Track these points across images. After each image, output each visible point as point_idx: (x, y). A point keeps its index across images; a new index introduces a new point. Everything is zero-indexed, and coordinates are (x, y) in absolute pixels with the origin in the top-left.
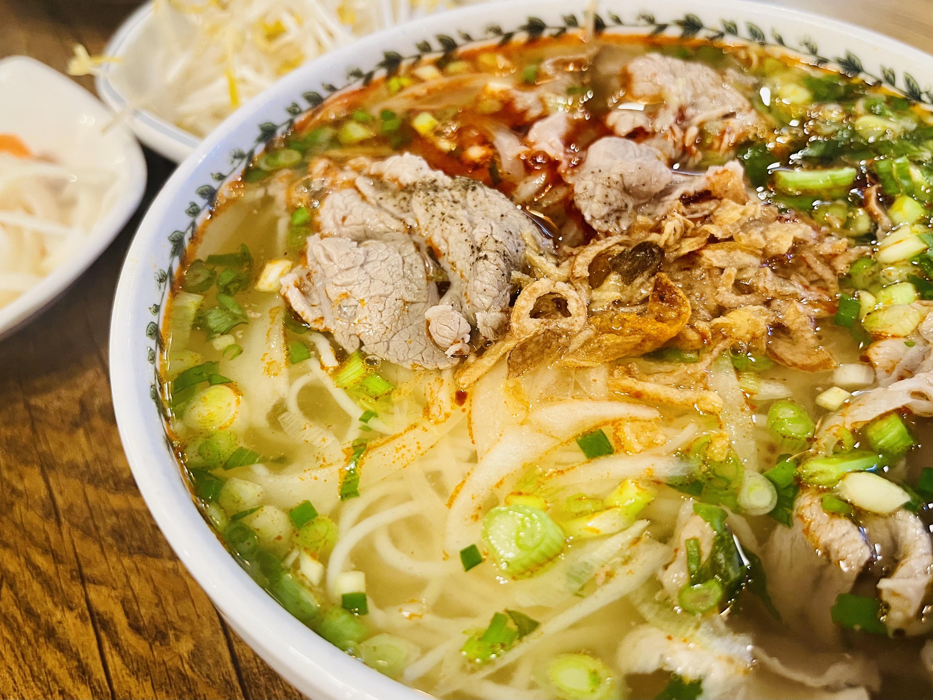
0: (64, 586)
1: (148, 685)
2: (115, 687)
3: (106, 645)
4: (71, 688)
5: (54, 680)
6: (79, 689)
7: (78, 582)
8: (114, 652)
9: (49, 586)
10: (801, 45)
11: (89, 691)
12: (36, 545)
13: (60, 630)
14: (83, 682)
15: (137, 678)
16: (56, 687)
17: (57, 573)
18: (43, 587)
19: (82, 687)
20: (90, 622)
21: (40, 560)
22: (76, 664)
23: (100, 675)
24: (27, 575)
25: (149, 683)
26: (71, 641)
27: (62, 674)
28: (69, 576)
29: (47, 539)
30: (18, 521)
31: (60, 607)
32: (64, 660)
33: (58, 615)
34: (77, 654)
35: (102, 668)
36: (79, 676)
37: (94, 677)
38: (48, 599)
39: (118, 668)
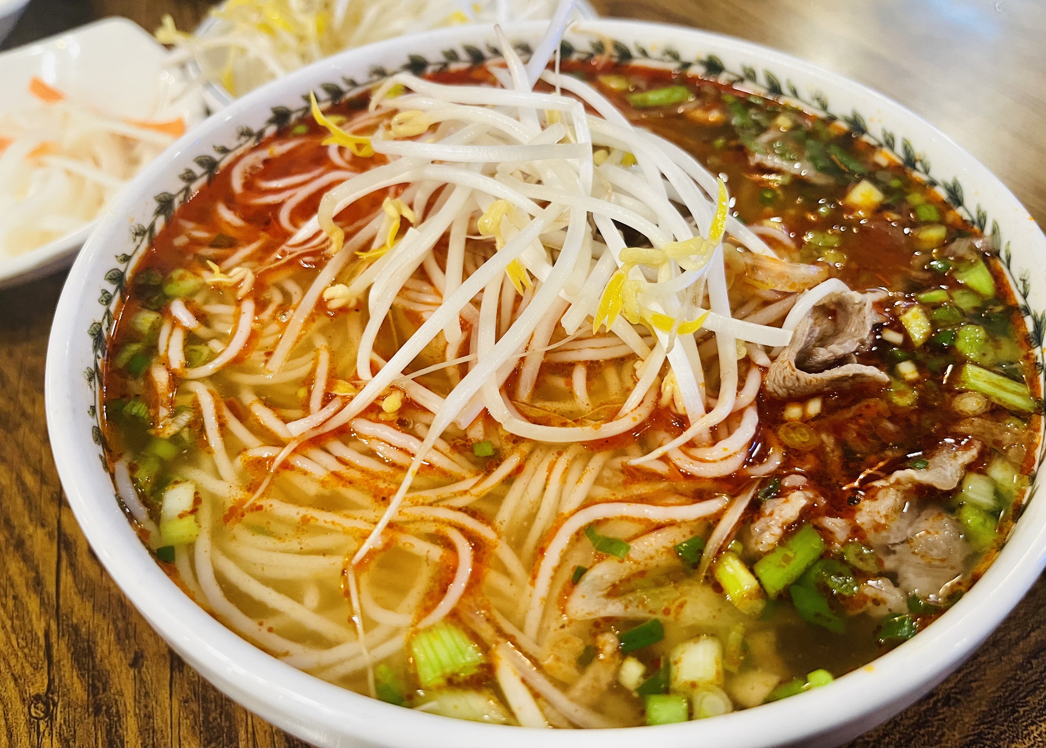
0: (43, 505)
1: (89, 606)
2: (61, 601)
3: (64, 563)
4: (24, 594)
5: (12, 586)
6: (30, 598)
7: (55, 504)
8: (69, 571)
9: (30, 504)
10: (813, 99)
11: (39, 600)
12: (29, 464)
13: (28, 543)
14: (36, 592)
15: (82, 598)
16: (12, 592)
17: (40, 494)
18: (25, 503)
19: (33, 596)
20: (56, 540)
21: (30, 480)
22: (34, 574)
23: (51, 588)
24: (15, 489)
25: (91, 605)
26: (35, 554)
27: (19, 581)
28: (49, 497)
29: (41, 461)
30: (20, 440)
31: (34, 523)
32: (25, 569)
33: (31, 529)
34: (37, 566)
35: (54, 583)
36: (33, 586)
37: (45, 590)
38: (26, 513)
39: (68, 586)
